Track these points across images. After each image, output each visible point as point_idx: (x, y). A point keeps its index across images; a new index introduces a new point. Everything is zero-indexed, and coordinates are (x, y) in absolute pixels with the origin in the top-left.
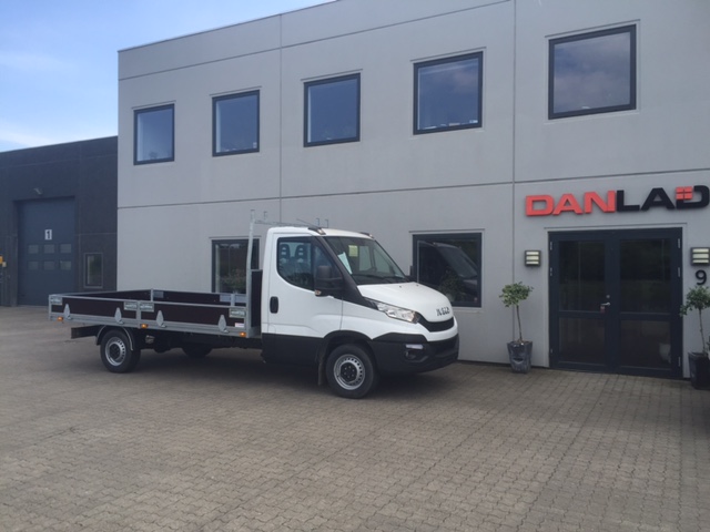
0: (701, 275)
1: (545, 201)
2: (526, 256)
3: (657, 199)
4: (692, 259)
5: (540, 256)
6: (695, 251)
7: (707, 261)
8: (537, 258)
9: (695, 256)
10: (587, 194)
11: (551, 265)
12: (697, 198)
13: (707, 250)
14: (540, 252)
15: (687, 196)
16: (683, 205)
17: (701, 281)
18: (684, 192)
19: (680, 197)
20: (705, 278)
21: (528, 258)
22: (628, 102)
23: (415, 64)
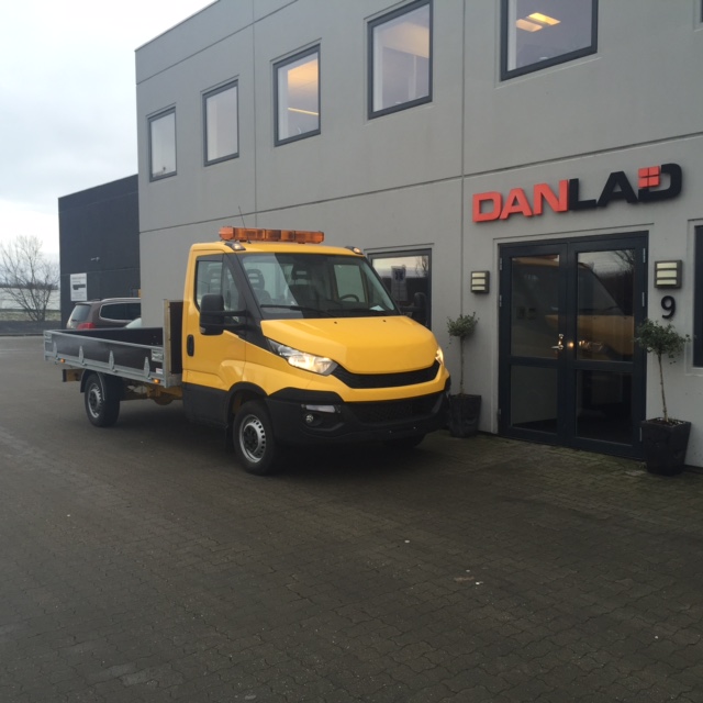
0: (668, 304)
1: (491, 200)
2: (472, 278)
3: (618, 189)
4: (656, 279)
5: (488, 277)
6: (660, 266)
7: (673, 282)
8: (483, 282)
9: (660, 274)
10: (537, 187)
11: (502, 291)
12: (666, 185)
13: (674, 265)
14: (488, 274)
15: (654, 181)
16: (648, 196)
17: (667, 313)
18: (648, 177)
19: (644, 183)
20: (673, 309)
21: (474, 282)
22: (588, 43)
23: (369, 23)
